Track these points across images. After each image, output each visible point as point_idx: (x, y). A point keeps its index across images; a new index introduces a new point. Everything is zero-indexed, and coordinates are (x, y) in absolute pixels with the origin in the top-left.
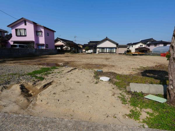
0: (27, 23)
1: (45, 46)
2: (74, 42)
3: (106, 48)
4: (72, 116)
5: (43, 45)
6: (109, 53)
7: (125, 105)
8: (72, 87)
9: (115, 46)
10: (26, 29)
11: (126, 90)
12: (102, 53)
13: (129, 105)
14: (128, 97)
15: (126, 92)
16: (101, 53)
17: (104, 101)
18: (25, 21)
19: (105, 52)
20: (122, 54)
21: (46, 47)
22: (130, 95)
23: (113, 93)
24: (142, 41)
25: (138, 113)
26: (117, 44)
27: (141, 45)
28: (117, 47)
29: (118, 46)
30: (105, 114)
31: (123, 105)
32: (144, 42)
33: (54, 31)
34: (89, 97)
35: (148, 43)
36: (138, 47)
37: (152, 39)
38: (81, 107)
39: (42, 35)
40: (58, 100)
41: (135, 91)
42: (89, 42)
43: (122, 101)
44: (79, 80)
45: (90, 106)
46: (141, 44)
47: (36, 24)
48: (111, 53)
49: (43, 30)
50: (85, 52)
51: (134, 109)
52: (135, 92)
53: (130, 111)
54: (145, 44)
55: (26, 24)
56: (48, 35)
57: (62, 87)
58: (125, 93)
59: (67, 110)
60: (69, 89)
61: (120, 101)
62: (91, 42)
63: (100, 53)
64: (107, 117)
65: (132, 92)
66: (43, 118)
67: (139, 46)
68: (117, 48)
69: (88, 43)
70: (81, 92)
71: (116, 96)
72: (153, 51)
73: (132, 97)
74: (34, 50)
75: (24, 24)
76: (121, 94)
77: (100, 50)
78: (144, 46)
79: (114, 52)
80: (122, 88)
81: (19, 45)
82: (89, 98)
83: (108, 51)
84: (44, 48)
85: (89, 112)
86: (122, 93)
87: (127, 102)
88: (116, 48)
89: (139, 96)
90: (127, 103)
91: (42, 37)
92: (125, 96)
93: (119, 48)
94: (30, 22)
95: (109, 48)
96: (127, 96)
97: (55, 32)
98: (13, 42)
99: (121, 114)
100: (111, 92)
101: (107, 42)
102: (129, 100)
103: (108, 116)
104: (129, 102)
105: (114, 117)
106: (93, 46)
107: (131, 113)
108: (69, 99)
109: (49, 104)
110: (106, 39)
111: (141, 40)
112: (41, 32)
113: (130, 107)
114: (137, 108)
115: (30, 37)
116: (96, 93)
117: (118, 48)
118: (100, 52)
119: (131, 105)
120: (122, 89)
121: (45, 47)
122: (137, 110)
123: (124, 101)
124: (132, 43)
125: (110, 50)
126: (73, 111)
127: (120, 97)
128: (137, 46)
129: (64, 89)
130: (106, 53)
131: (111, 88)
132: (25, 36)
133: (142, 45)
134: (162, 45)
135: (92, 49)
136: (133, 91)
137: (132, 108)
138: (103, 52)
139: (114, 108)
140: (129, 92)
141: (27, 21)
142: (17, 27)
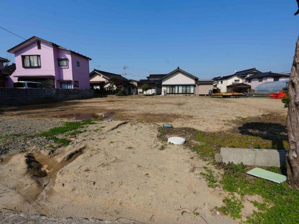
0: (42, 45)
1: (72, 83)
2: (124, 76)
3: (178, 86)
4: (118, 213)
5: (69, 82)
6: (182, 94)
7: (213, 189)
8: (119, 157)
9: (193, 82)
10: (39, 56)
11: (215, 161)
12: (171, 95)
13: (222, 188)
14: (218, 173)
15: (214, 163)
16: (169, 94)
17: (177, 182)
18: (38, 42)
19: (176, 92)
20: (204, 95)
21: (75, 86)
22: (221, 170)
23: (192, 167)
24: (237, 73)
25: (237, 205)
26: (196, 80)
27: (236, 81)
28: (196, 83)
29: (198, 82)
30: (179, 208)
31: (211, 189)
32: (241, 74)
34: (150, 175)
35: (248, 76)
36: (231, 84)
37: (254, 69)
38: (134, 196)
39: (67, 65)
40: (94, 183)
41: (231, 162)
42: (149, 76)
43: (208, 181)
44: (131, 145)
45: (151, 193)
46: (236, 78)
47: (57, 46)
48: (186, 93)
49: (69, 57)
50: (142, 92)
51: (230, 197)
52: (230, 164)
53: (224, 201)
54: (243, 77)
55: (39, 48)
56: (79, 66)
57: (101, 157)
58: (213, 166)
59: (109, 201)
60: (114, 162)
61: (204, 183)
62: (151, 76)
63: (167, 94)
64: (182, 214)
65: (225, 163)
66: (64, 219)
67: (234, 81)
68: (197, 85)
69: (147, 77)
70: (135, 166)
71: (197, 172)
72: (257, 89)
73: (225, 174)
74: (54, 92)
75: (37, 47)
76: (205, 168)
77: (168, 89)
78: (241, 81)
79: (192, 92)
80: (206, 156)
81: (28, 84)
82: (149, 177)
83: (180, 91)
84: (72, 87)
85: (150, 204)
86: (207, 166)
87: (217, 183)
88: (194, 86)
89: (238, 170)
90: (216, 186)
91: (68, 68)
92: (214, 172)
94: (46, 43)
95: (183, 86)
96: (216, 171)
98: (17, 78)
99: (207, 207)
100: (187, 165)
101: (180, 75)
102: (220, 179)
103: (183, 212)
104: (220, 182)
105: (194, 214)
106: (155, 82)
107: (224, 205)
108: (113, 181)
109: (77, 192)
110: (178, 71)
111: (236, 71)
112: (67, 60)
113: (222, 192)
114: (236, 194)
115: (47, 68)
116: (161, 166)
117: (198, 85)
118: (168, 92)
119: (224, 189)
120: (207, 158)
122: (236, 199)
123: (211, 181)
124: (222, 77)
125: (184, 88)
126: (121, 204)
127: (204, 174)
128: (230, 82)
129: (105, 162)
130: (178, 93)
131: (188, 158)
132: (39, 67)
133: (239, 80)
135: (154, 88)
136: (227, 163)
137: (226, 194)
138: (172, 93)
139: (194, 195)
140: (220, 165)
141: (41, 42)
142: (25, 52)
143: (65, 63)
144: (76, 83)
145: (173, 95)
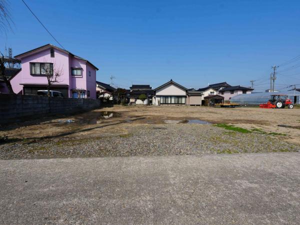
0: (55, 53)
1: (86, 93)
3: (171, 97)
5: (82, 92)
6: (175, 104)
9: (184, 93)
10: (52, 64)
12: (164, 105)
18: (52, 51)
19: (169, 102)
20: (194, 105)
21: (88, 96)
24: (210, 86)
27: (211, 92)
28: (187, 94)
29: (190, 93)
32: (215, 87)
33: (95, 69)
35: (221, 89)
36: (208, 95)
37: (225, 83)
39: (82, 75)
46: (211, 90)
47: (73, 55)
48: (178, 103)
49: (84, 66)
54: (217, 90)
55: (53, 56)
63: (161, 104)
68: (187, 96)
69: (131, 88)
75: (50, 55)
77: (162, 99)
78: (215, 93)
79: (183, 102)
83: (173, 102)
88: (185, 97)
91: (82, 77)
93: (191, 97)
95: (175, 96)
97: (98, 69)
98: (23, 86)
101: (172, 87)
110: (171, 83)
111: (209, 84)
112: (81, 69)
117: (189, 96)
118: (162, 102)
121: (86, 96)
125: (177, 99)
128: (207, 93)
130: (171, 104)
132: (51, 75)
133: (214, 92)
134: (240, 93)
138: (166, 104)
141: (55, 50)
142: (34, 59)
143: (79, 72)
144: (88, 92)
145: (166, 105)
